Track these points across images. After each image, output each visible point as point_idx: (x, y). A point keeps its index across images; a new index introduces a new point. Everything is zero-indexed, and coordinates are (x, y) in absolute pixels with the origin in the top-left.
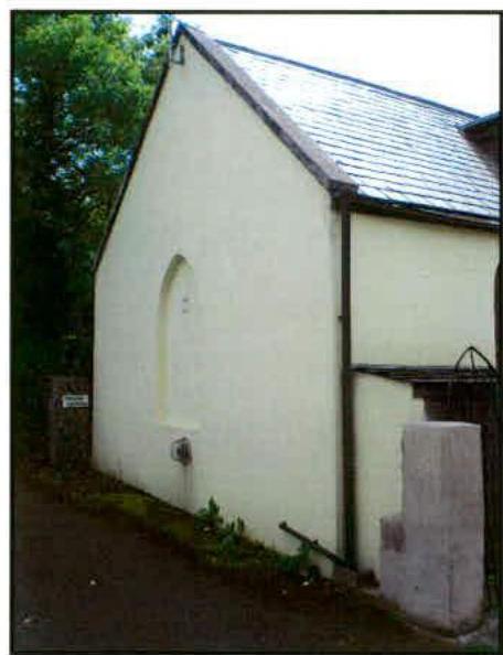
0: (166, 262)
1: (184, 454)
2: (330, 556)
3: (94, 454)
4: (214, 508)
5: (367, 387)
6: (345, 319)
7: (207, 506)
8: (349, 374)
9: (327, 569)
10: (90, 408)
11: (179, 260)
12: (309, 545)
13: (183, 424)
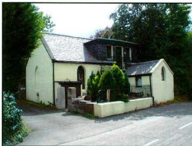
0: (35, 68)
1: (38, 95)
2: (52, 104)
3: (27, 97)
4: (41, 102)
5: (56, 84)
6: (53, 76)
7: (40, 102)
8: (54, 82)
9: (52, 106)
10: (25, 90)
11: (37, 67)
12: (50, 103)
13: (37, 91)
